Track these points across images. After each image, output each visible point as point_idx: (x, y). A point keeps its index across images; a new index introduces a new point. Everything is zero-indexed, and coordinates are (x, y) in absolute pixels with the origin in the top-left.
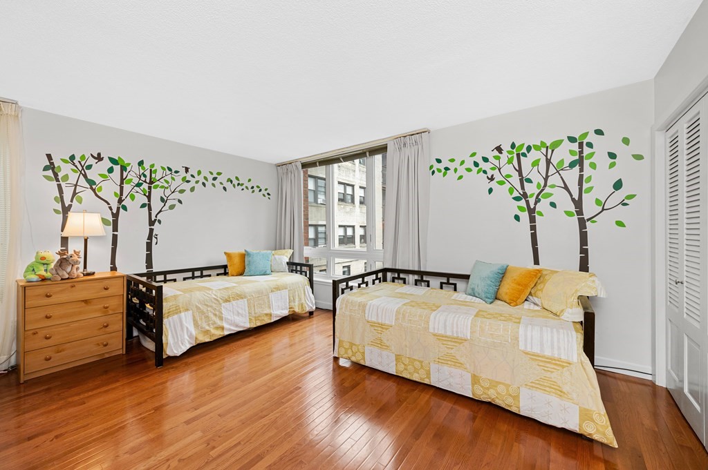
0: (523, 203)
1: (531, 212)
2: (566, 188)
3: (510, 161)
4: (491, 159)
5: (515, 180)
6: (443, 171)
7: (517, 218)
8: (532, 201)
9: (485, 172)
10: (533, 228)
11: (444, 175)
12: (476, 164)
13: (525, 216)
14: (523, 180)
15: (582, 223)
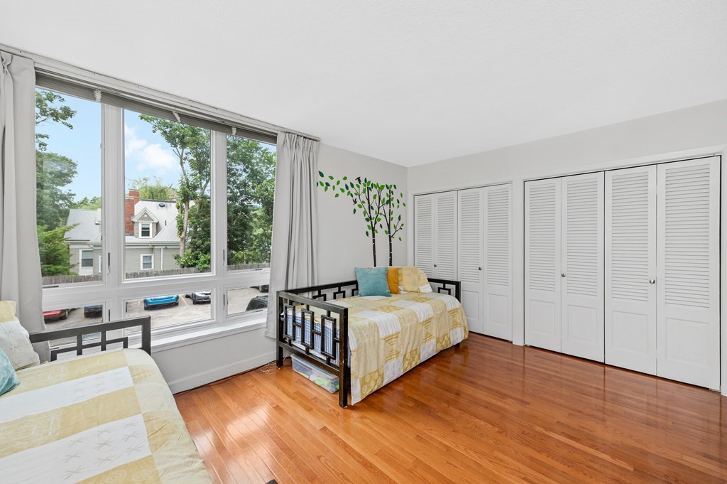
0: (369, 223)
1: (373, 229)
2: (385, 216)
3: (364, 192)
4: (355, 186)
5: (366, 205)
6: (325, 185)
7: (367, 233)
8: (373, 221)
9: (352, 195)
10: (374, 241)
11: (326, 189)
12: (347, 188)
13: (370, 232)
14: (370, 207)
15: (390, 237)
